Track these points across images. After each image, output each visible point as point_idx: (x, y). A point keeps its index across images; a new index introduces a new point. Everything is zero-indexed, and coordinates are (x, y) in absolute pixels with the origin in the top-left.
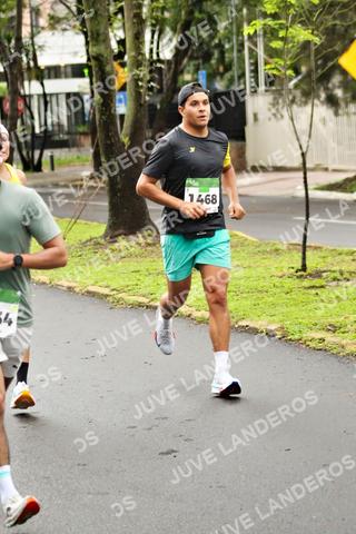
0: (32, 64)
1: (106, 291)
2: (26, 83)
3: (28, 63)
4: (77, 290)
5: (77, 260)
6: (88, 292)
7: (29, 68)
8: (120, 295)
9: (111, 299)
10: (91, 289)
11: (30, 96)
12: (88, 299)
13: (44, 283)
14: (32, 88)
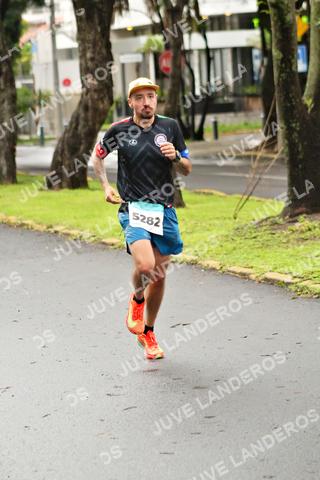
0: (193, 13)
1: (288, 279)
2: (186, 37)
3: (189, 12)
4: (253, 277)
5: (251, 242)
6: (266, 279)
7: (189, 19)
8: (304, 283)
9: (293, 288)
10: (270, 275)
11: (190, 51)
12: (266, 287)
13: (214, 269)
14: (193, 42)
